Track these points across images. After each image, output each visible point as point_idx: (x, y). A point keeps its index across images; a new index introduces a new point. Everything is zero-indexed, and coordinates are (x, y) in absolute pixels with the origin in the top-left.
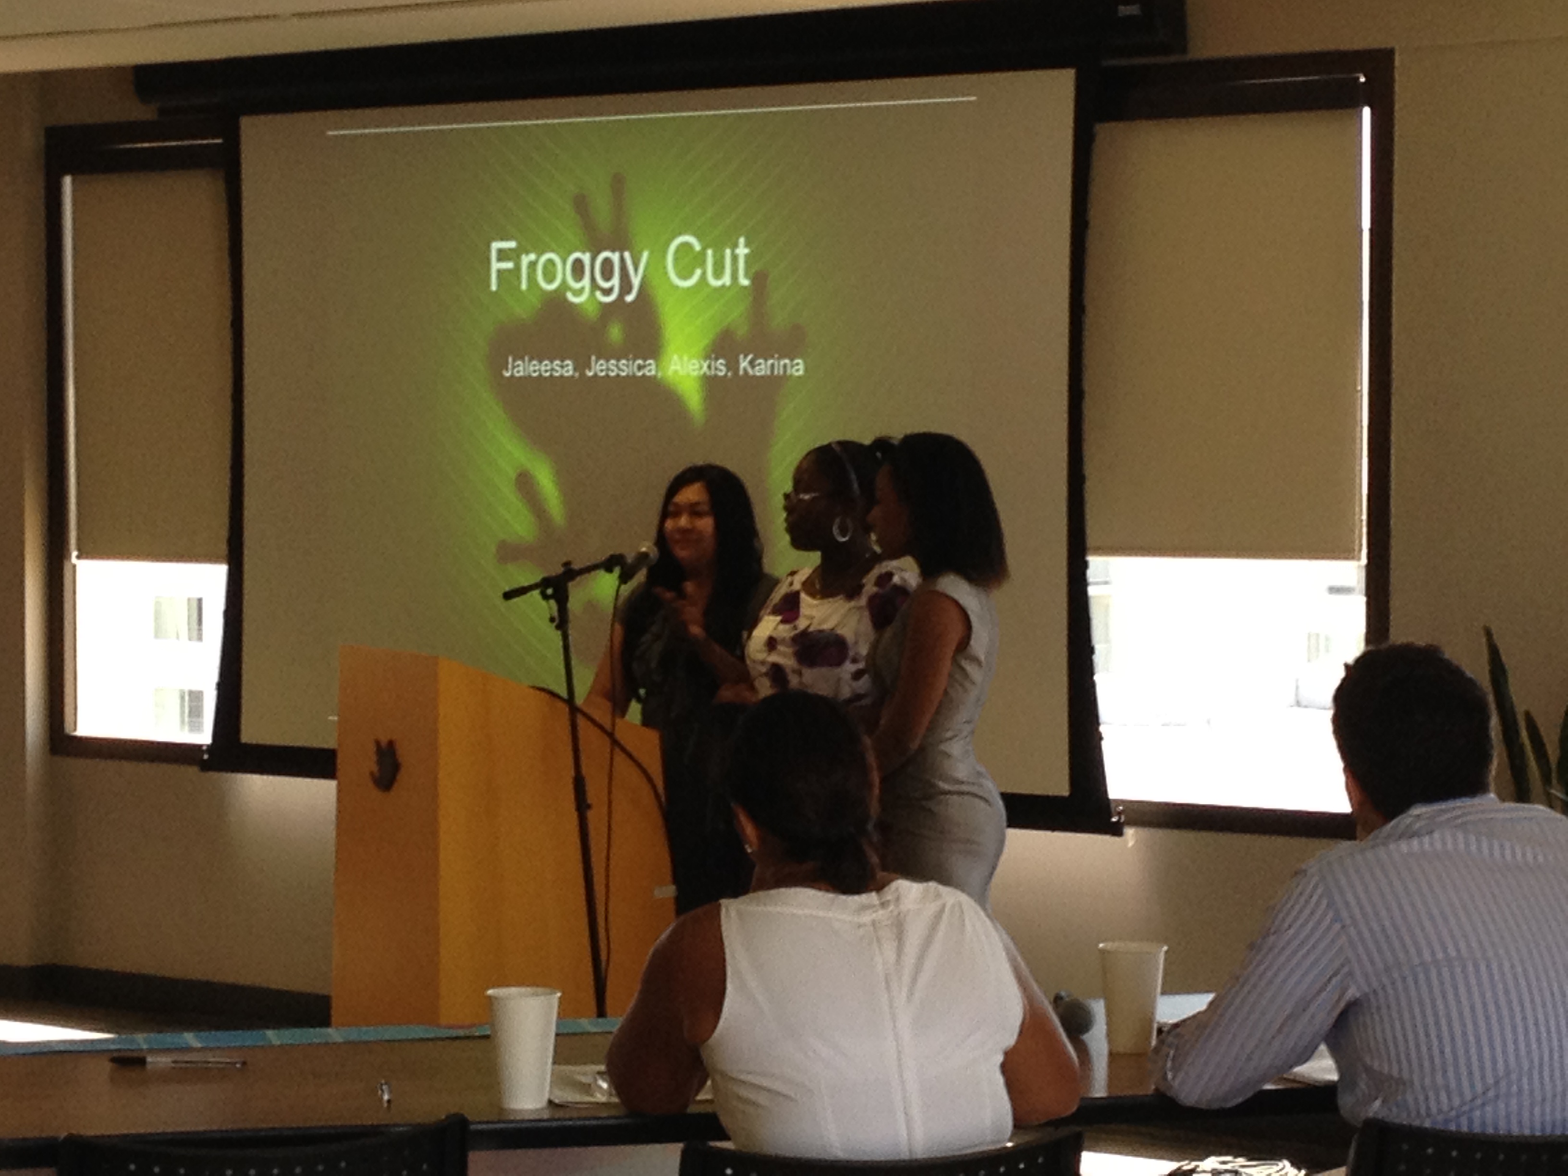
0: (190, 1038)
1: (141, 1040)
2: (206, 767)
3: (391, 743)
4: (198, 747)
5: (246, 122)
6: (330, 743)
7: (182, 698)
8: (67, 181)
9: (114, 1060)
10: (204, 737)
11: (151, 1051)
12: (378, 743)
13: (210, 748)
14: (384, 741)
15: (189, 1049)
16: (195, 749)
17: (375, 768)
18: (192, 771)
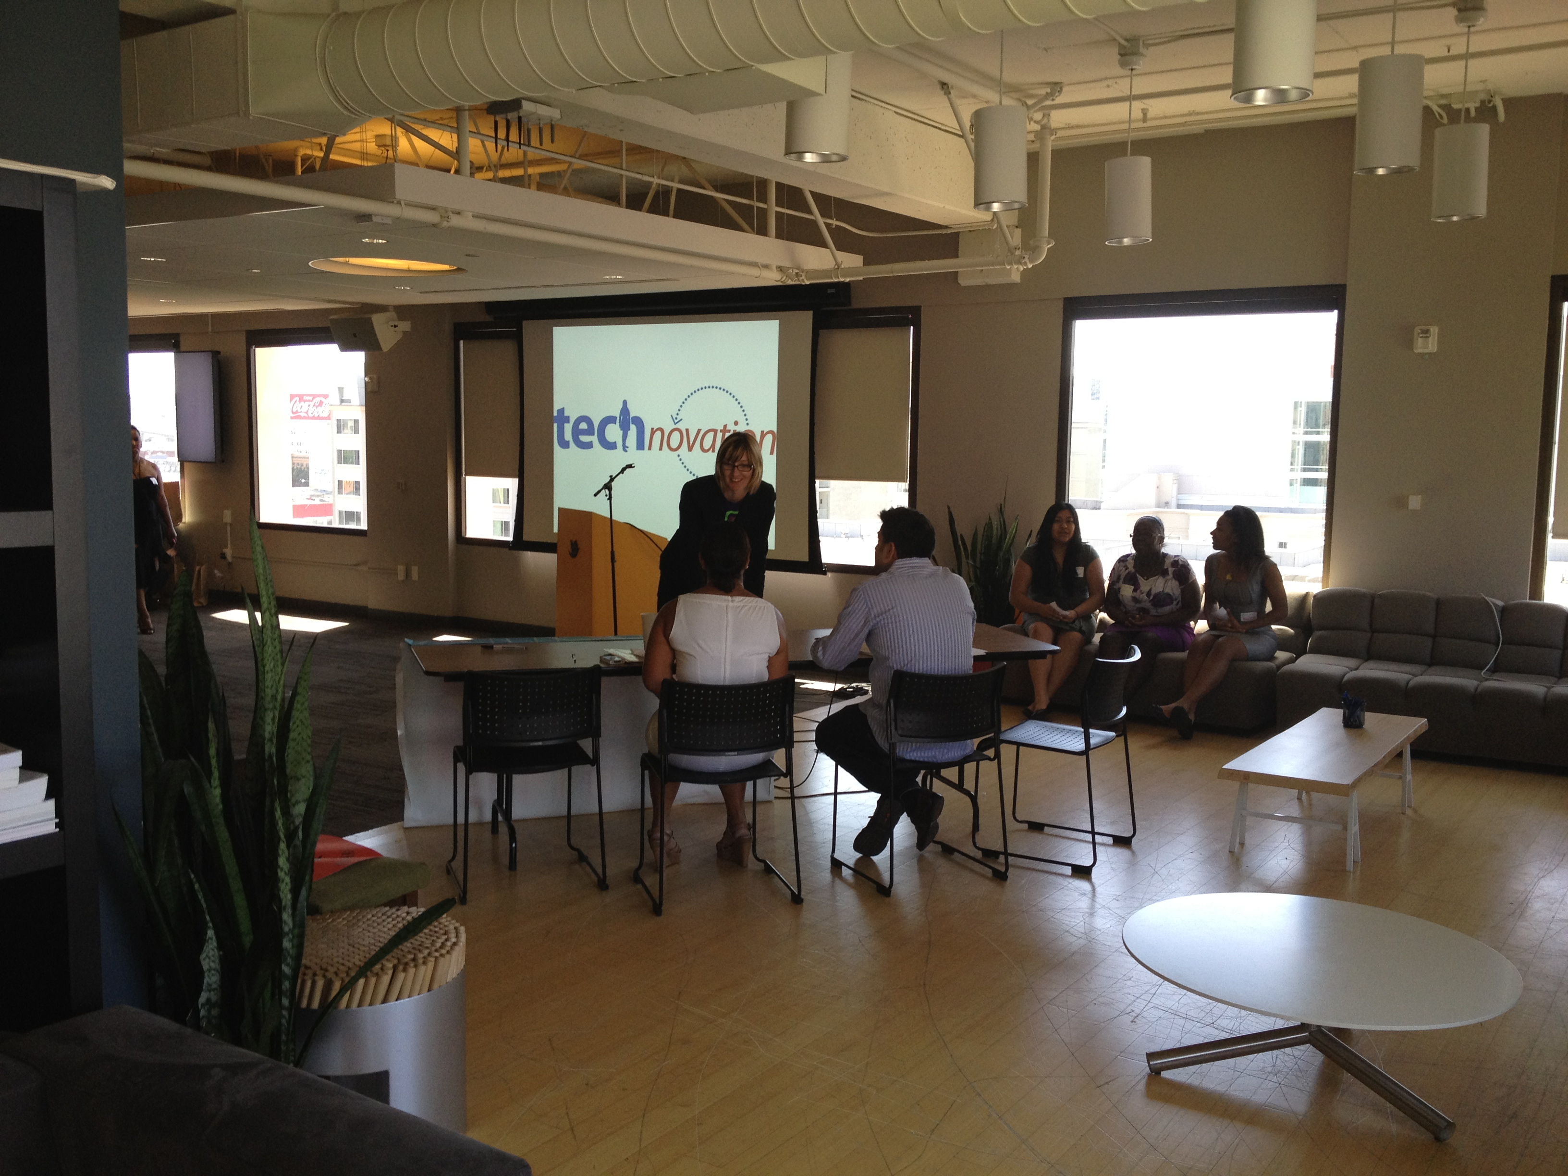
0: (508, 640)
1: (491, 641)
2: (511, 549)
3: (576, 542)
4: (508, 542)
5: (525, 323)
6: (555, 541)
7: (502, 525)
8: (462, 342)
9: (482, 647)
10: (510, 538)
11: (496, 644)
12: (571, 541)
13: (512, 542)
14: (574, 540)
15: (507, 643)
16: (507, 542)
17: (571, 550)
18: (506, 550)
